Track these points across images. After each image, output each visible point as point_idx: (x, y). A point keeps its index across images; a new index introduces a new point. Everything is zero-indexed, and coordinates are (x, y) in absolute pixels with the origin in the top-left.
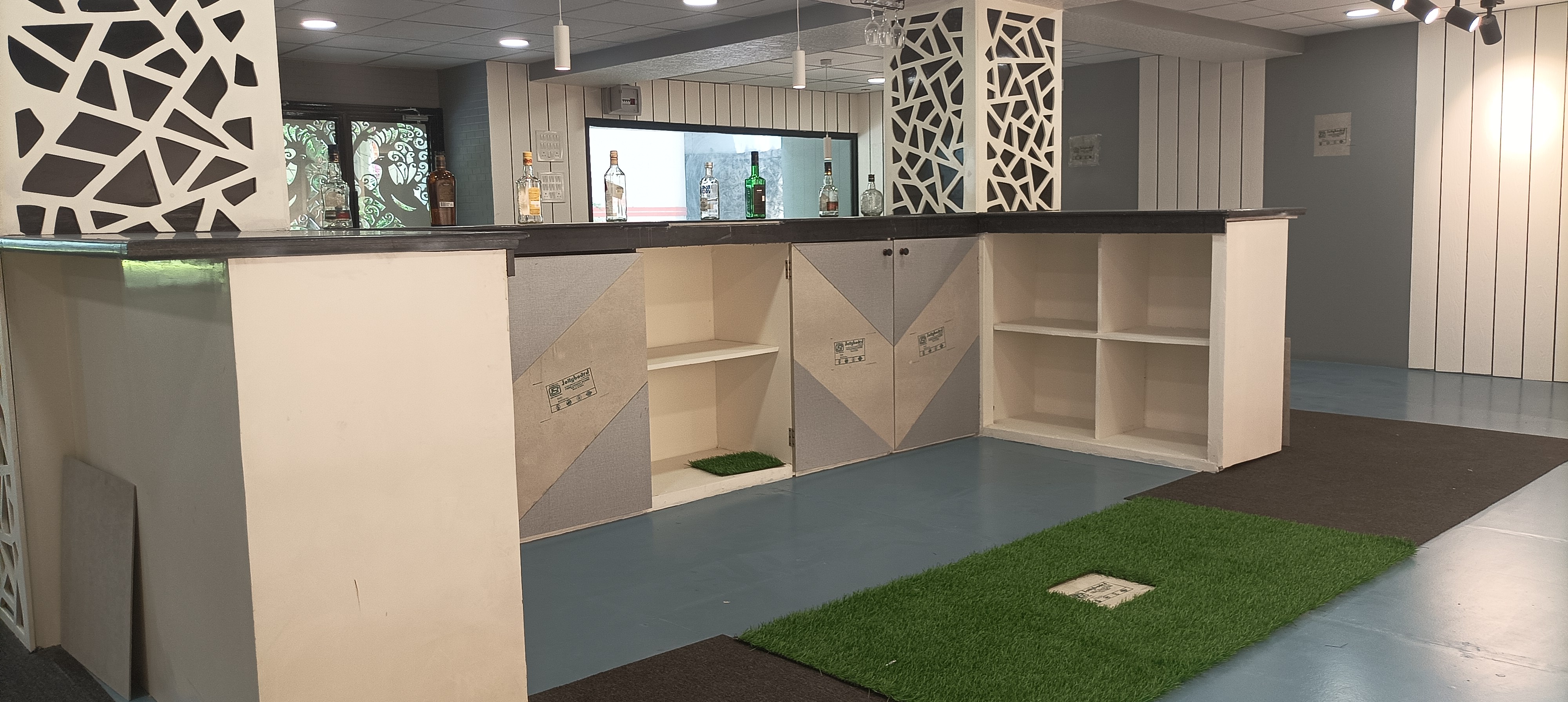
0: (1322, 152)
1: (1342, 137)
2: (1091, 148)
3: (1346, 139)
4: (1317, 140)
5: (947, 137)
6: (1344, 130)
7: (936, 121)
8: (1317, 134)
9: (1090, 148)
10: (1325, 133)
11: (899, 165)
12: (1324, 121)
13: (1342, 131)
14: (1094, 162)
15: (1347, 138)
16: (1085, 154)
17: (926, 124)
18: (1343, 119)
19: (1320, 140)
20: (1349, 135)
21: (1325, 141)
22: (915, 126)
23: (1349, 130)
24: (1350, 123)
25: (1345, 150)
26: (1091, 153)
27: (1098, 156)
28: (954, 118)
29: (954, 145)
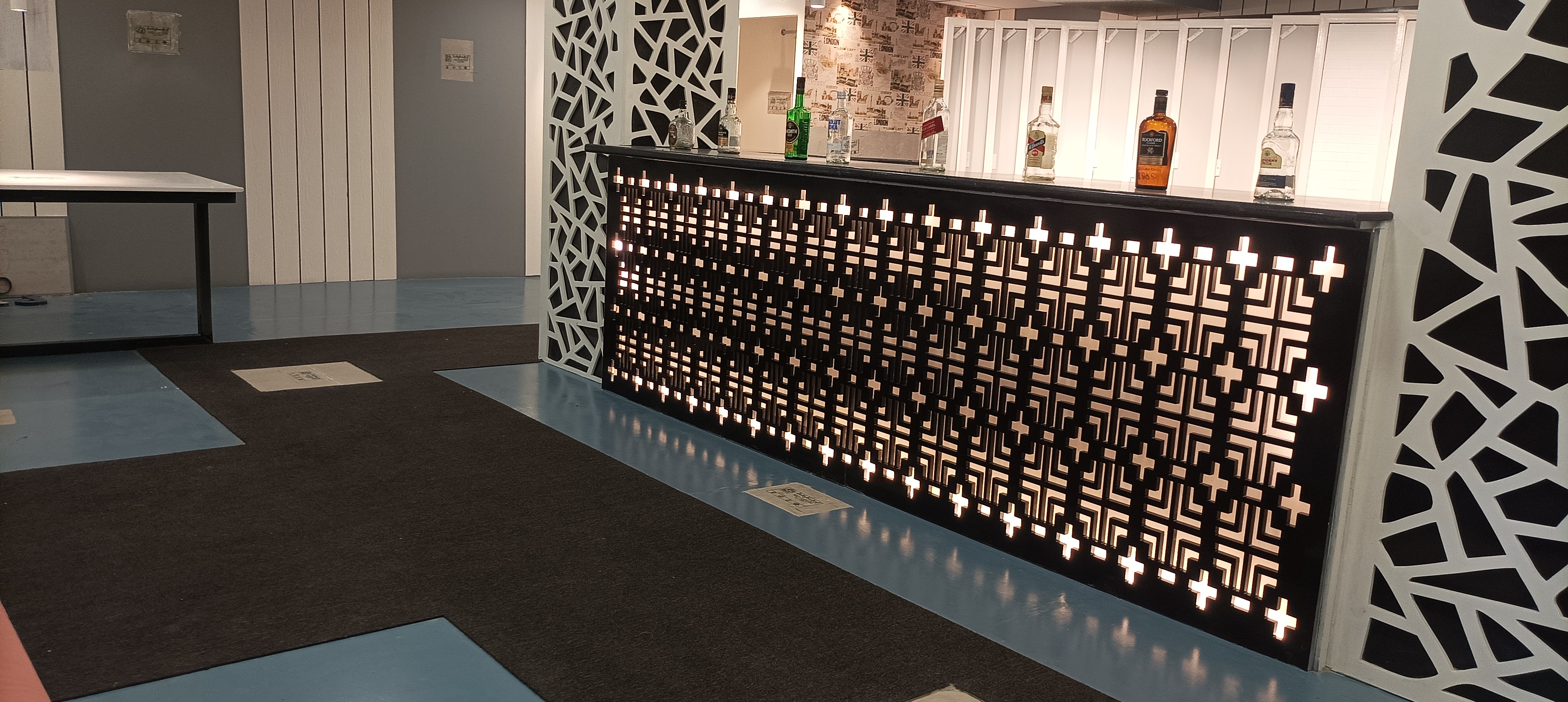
0: (448, 75)
1: (466, 63)
2: (165, 31)
3: (469, 66)
4: (444, 63)
5: (704, 64)
6: (468, 57)
7: (692, 44)
8: (444, 58)
9: (163, 30)
10: (451, 57)
11: (641, 88)
12: (449, 45)
13: (466, 58)
14: (171, 49)
15: (470, 64)
16: (157, 38)
17: (678, 45)
18: (466, 46)
19: (447, 63)
20: (472, 63)
21: (452, 65)
22: (665, 45)
23: (472, 58)
24: (472, 52)
25: (468, 76)
26: (166, 37)
27: (178, 42)
28: (713, 46)
29: (711, 75)
